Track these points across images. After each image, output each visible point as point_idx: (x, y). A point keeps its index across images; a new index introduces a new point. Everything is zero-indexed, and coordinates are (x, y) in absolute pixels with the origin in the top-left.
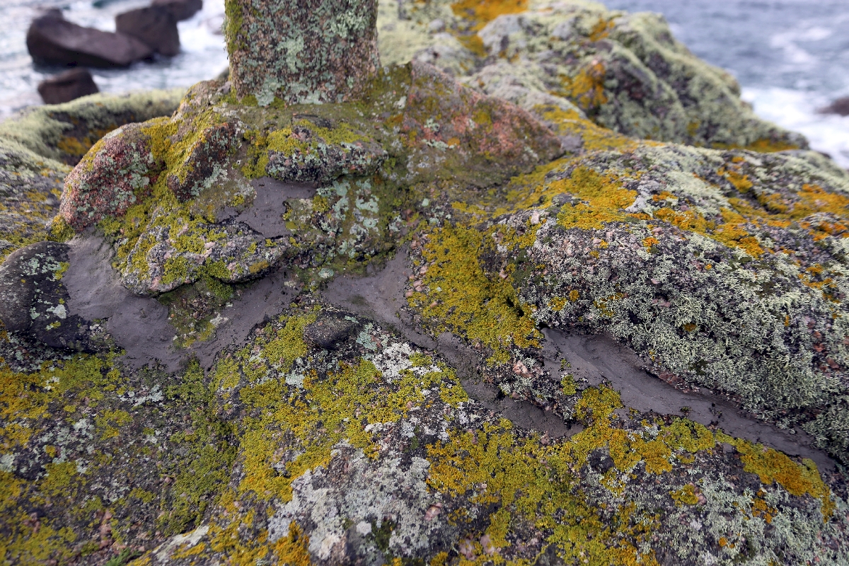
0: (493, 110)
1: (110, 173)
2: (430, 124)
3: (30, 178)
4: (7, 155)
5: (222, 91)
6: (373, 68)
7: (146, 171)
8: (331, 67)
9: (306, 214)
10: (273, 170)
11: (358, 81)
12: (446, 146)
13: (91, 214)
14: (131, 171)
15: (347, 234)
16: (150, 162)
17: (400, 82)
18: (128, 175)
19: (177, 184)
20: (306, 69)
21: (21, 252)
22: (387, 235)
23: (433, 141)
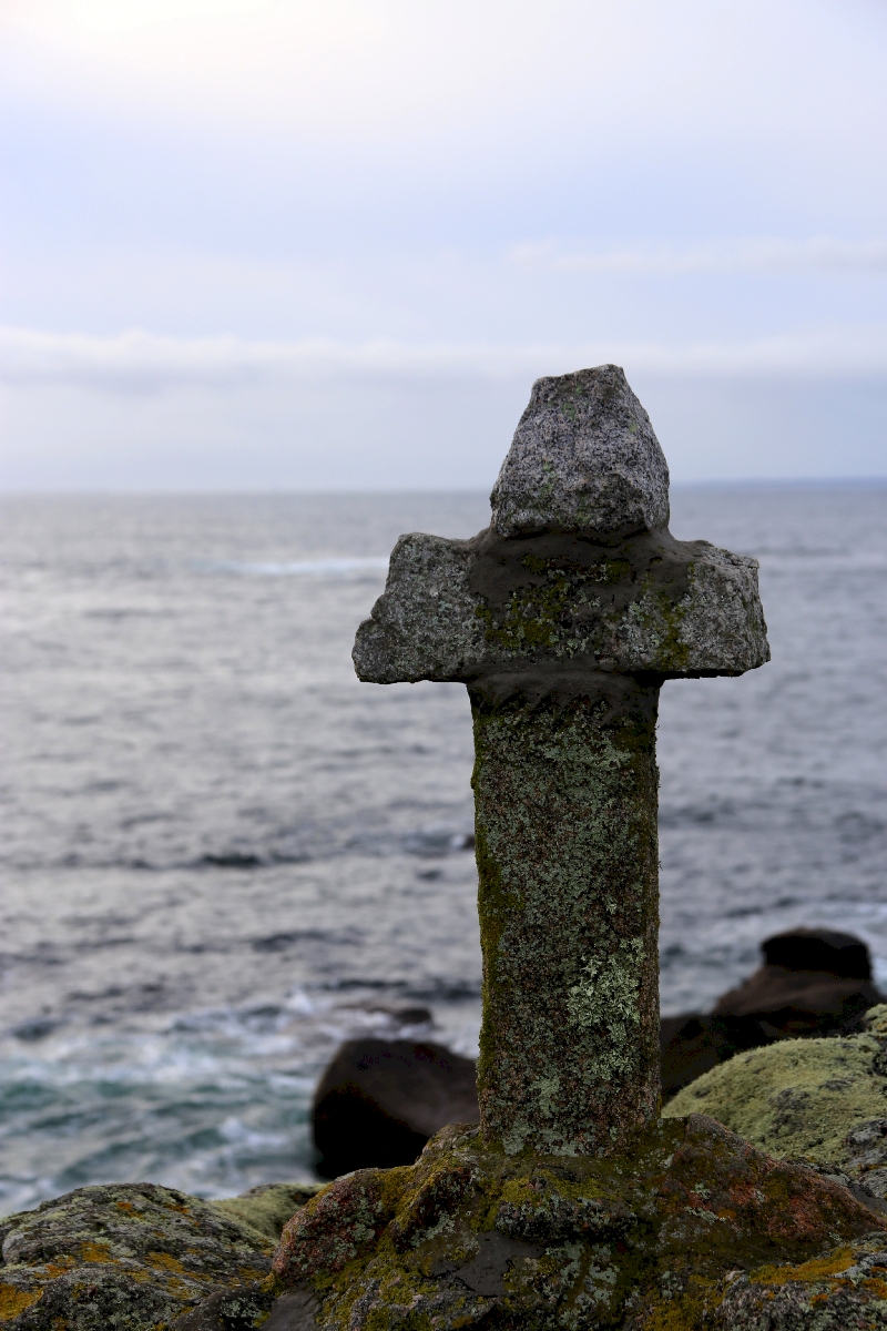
0: (793, 1182)
1: (332, 1219)
2: (700, 1190)
3: (247, 1253)
4: (223, 1224)
5: (468, 1135)
6: (642, 1119)
7: (373, 1222)
8: (591, 1114)
9: (529, 1275)
10: (500, 1223)
11: (622, 1132)
12: (715, 1216)
13: (305, 1266)
14: (356, 1219)
15: (571, 1304)
16: (378, 1211)
17: (672, 1138)
18: (352, 1224)
19: (397, 1231)
20: (561, 1114)
21: (224, 1293)
22: (618, 1311)
23: (700, 1209)
